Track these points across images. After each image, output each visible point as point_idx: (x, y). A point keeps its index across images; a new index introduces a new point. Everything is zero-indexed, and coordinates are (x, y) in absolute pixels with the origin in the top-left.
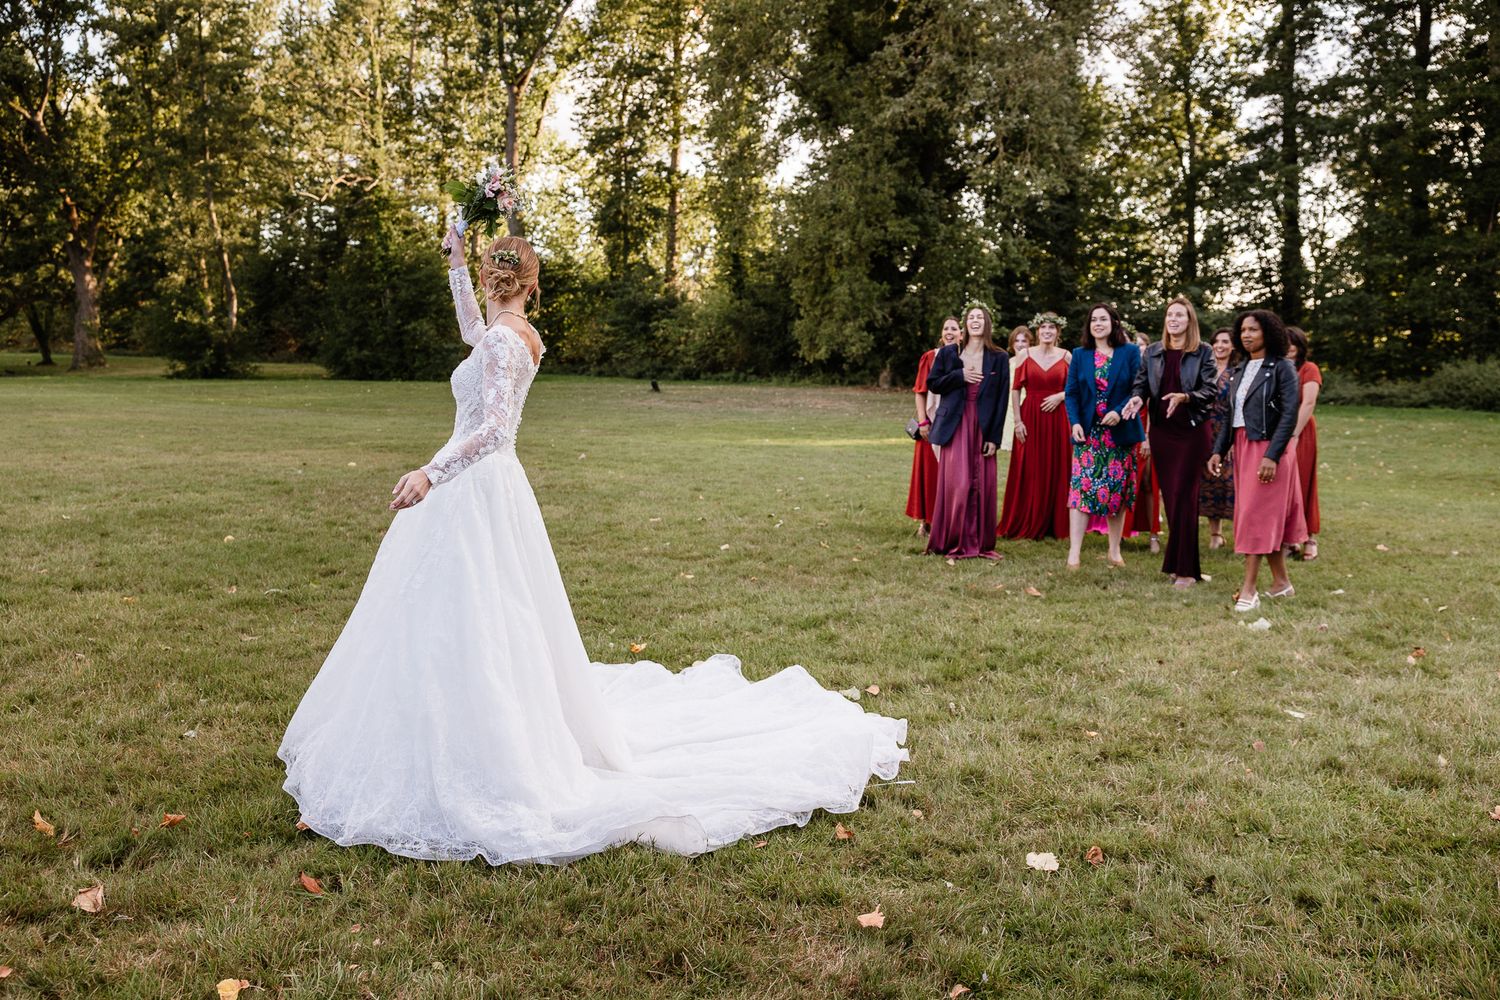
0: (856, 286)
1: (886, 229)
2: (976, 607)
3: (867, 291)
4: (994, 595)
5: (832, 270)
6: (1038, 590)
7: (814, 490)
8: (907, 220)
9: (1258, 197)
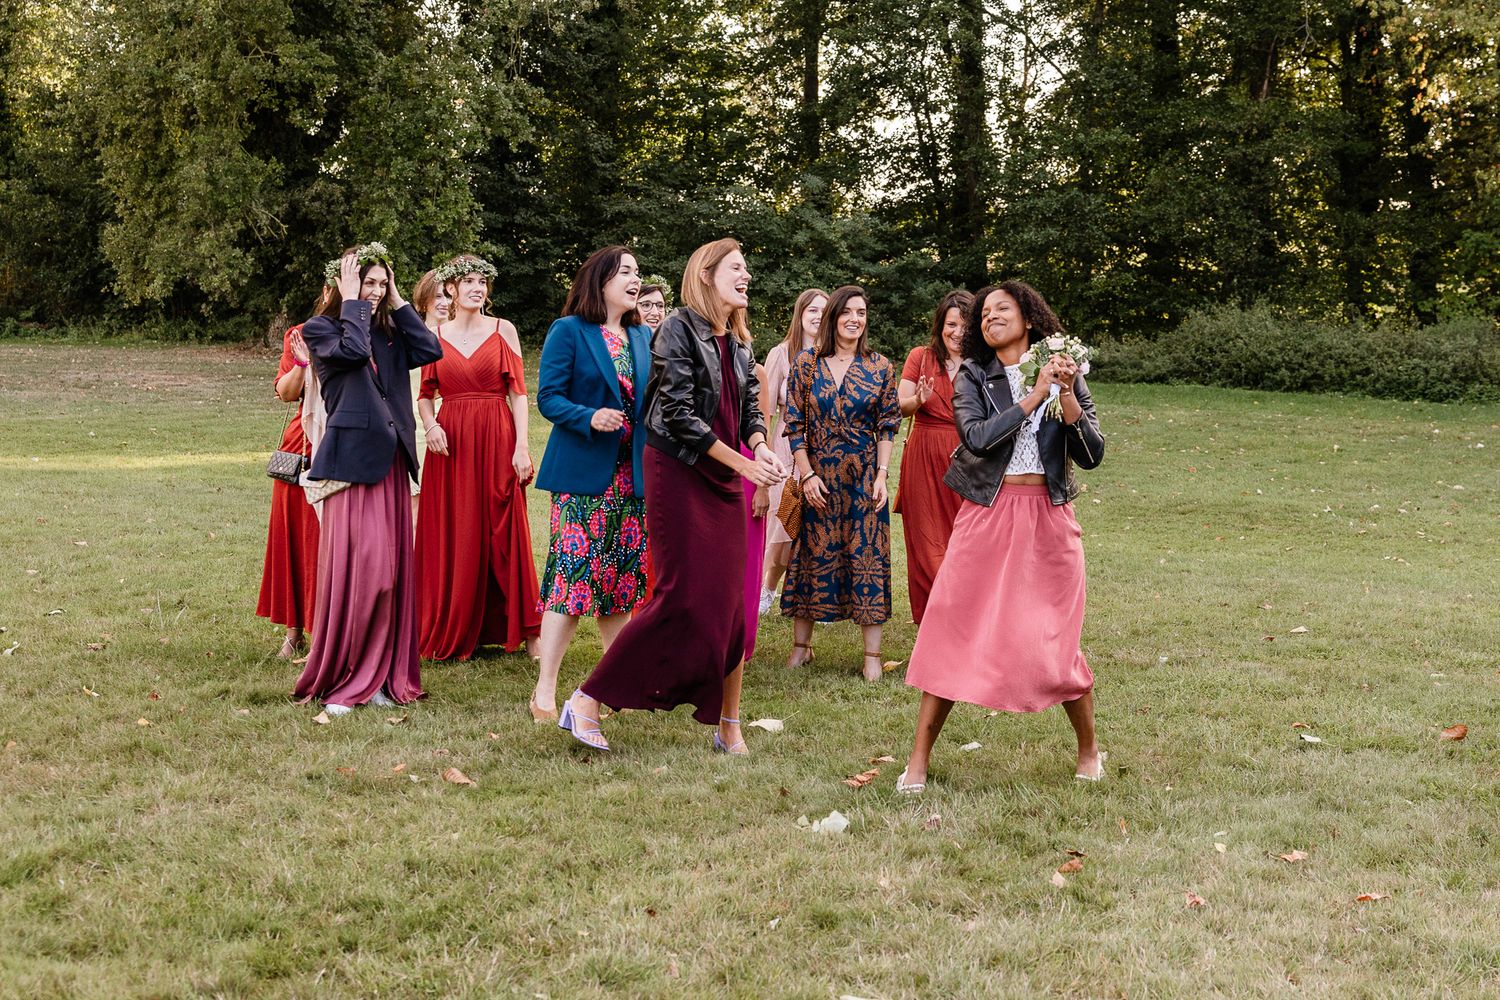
0: (220, 164)
1: (275, 60)
2: (347, 815)
3: (240, 173)
4: (388, 787)
5: (176, 133)
6: (466, 772)
7: (102, 569)
8: (314, 44)
9: (916, 24)
